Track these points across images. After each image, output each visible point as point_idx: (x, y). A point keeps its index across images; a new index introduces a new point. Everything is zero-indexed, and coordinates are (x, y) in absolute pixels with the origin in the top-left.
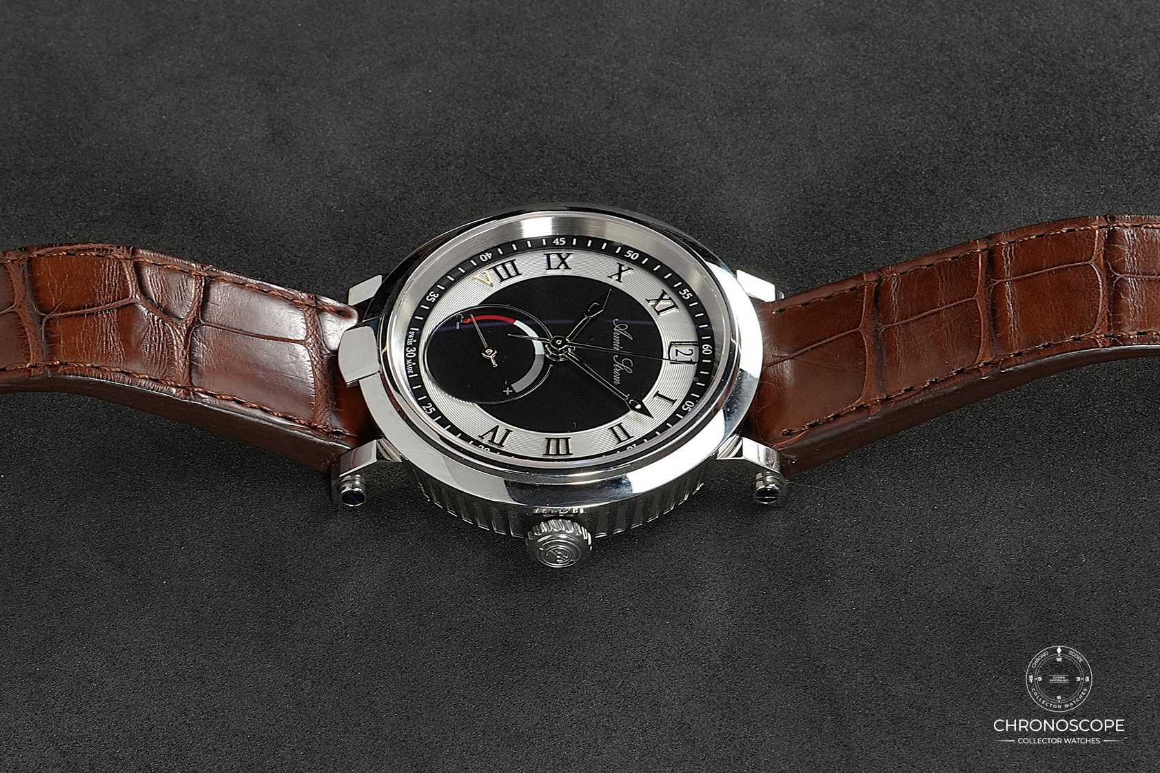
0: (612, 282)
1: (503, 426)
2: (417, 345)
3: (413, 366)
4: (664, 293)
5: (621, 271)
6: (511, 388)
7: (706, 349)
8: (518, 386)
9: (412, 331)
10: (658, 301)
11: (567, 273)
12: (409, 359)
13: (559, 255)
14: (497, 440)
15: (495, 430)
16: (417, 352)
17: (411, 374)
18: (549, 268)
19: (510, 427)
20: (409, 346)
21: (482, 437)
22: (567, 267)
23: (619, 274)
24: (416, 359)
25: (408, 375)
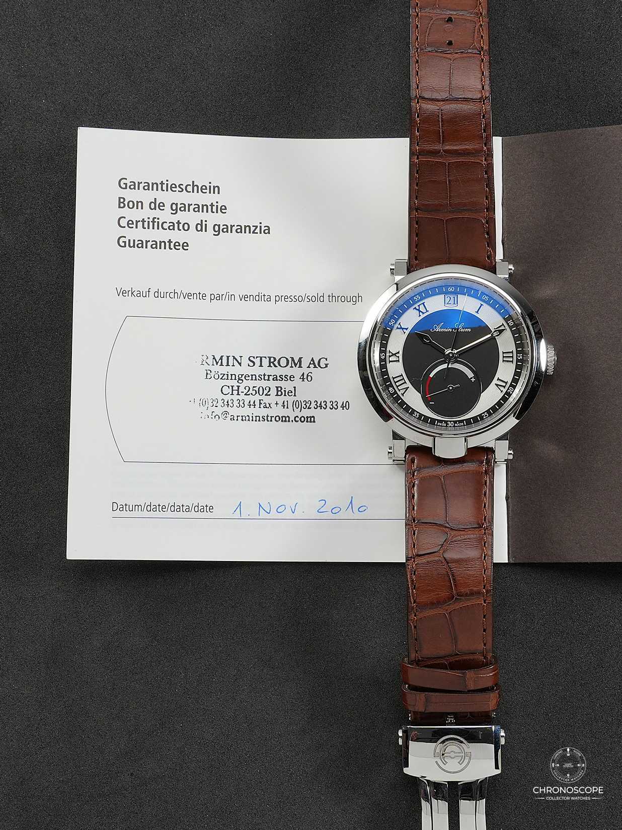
0: (407, 332)
1: (495, 381)
2: (446, 422)
3: (459, 423)
4: (415, 308)
5: (401, 328)
6: (471, 378)
7: (451, 289)
8: (470, 374)
9: (437, 424)
10: (420, 311)
11: (401, 353)
12: (454, 425)
13: (390, 356)
14: (504, 384)
15: (497, 385)
16: (450, 421)
17: (464, 424)
18: (399, 361)
19: (496, 378)
20: (447, 425)
21: (502, 391)
22: (399, 353)
23: (403, 329)
24: (455, 422)
25: (464, 425)
